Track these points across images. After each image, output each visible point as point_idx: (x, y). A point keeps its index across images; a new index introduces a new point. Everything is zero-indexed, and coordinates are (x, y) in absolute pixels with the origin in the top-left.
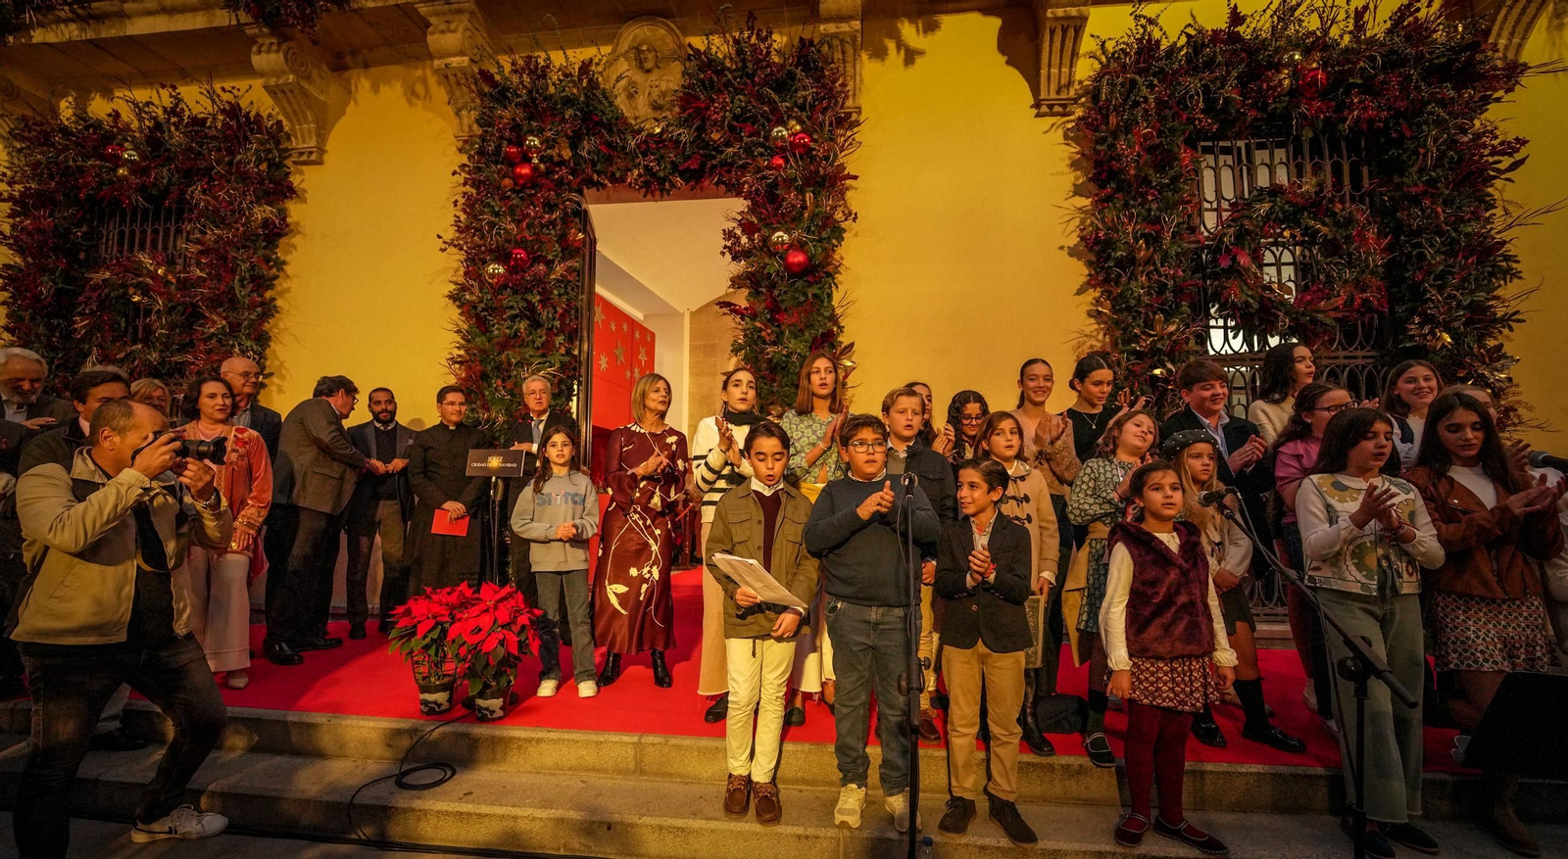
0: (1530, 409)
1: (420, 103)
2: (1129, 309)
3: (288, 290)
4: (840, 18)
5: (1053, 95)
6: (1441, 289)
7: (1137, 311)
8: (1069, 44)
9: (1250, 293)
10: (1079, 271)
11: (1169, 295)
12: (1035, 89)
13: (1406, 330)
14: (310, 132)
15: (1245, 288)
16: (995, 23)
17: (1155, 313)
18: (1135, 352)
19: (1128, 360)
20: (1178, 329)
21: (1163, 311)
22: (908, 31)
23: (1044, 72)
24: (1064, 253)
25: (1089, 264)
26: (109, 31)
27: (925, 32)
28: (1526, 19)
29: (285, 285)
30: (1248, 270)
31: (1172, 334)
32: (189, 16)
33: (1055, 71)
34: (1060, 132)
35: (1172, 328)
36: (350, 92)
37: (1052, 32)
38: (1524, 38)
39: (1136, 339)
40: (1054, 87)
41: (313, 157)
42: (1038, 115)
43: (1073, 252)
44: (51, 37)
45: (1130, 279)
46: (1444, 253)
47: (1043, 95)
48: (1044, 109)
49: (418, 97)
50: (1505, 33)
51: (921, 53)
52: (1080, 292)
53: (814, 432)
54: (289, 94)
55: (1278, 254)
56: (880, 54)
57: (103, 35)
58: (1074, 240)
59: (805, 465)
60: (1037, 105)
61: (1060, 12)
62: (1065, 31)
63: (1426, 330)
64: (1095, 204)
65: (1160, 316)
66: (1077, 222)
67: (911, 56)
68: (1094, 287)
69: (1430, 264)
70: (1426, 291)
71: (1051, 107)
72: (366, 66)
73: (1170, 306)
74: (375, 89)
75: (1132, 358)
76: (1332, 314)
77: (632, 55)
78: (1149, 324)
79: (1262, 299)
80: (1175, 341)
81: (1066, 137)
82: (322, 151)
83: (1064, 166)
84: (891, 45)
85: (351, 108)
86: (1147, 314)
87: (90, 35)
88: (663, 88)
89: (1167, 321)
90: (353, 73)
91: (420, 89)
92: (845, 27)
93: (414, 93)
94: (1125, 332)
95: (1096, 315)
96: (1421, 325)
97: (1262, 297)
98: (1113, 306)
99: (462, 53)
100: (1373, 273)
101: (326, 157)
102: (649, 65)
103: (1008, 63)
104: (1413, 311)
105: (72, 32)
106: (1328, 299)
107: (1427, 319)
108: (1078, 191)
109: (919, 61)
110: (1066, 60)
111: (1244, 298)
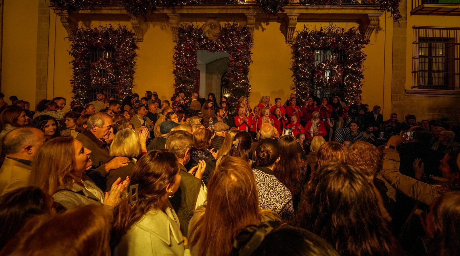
0: (363, 101)
1: (164, 31)
3: (137, 68)
4: (251, 24)
5: (289, 40)
8: (292, 31)
10: (292, 73)
14: (140, 36)
16: (279, 24)
22: (263, 24)
23: (288, 36)
24: (289, 69)
25: (293, 72)
26: (97, 12)
27: (266, 25)
29: (136, 67)
32: (116, 11)
33: (289, 35)
34: (290, 47)
36: (148, 27)
37: (289, 29)
38: (370, 35)
40: (289, 38)
41: (141, 41)
42: (286, 43)
43: (291, 69)
44: (84, 12)
47: (287, 40)
48: (287, 42)
49: (164, 29)
50: (367, 34)
51: (266, 29)
52: (292, 77)
54: (137, 28)
56: (258, 29)
57: (96, 13)
58: (291, 67)
60: (286, 41)
61: (291, 26)
62: (292, 29)
64: (295, 61)
66: (292, 64)
67: (263, 29)
68: (294, 76)
71: (289, 42)
72: (152, 21)
74: (154, 26)
77: (209, 25)
81: (291, 47)
82: (143, 39)
83: (290, 53)
84: (260, 27)
85: (148, 30)
87: (93, 13)
88: (215, 32)
90: (149, 22)
91: (164, 27)
92: (252, 26)
93: (162, 28)
95: (294, 81)
98: (297, 80)
102: (213, 28)
103: (281, 32)
105: (89, 12)
108: (293, 58)
109: (265, 31)
110: (292, 34)
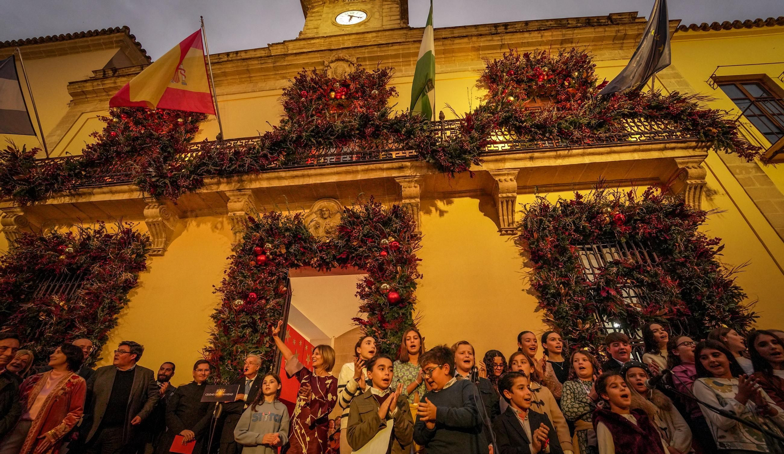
1: (218, 231)
2: (563, 318)
3: (126, 314)
4: (411, 198)
5: (506, 227)
6: (712, 303)
7: (567, 319)
8: (510, 207)
9: (621, 308)
10: (534, 301)
11: (581, 310)
12: (498, 225)
13: (704, 324)
14: (161, 242)
15: (618, 306)
16: (477, 201)
17: (577, 319)
18: (571, 339)
19: (569, 344)
20: (590, 327)
21: (580, 318)
22: (440, 204)
23: (501, 218)
24: (525, 292)
25: (538, 297)
26: (82, 200)
27: (447, 204)
28: (697, 196)
29: (125, 312)
30: (616, 298)
31: (587, 329)
32: (121, 194)
33: (505, 217)
34: (513, 241)
35: (587, 326)
36: (186, 227)
37: (502, 203)
38: (699, 203)
39: (570, 332)
40: (506, 224)
41: (160, 253)
42: (501, 235)
43: (529, 292)
44: (55, 202)
45: (560, 303)
46: (706, 287)
47: (502, 226)
48: (503, 232)
49: (217, 229)
50: (691, 201)
51: (446, 212)
52: (536, 311)
53: (411, 373)
54: (157, 226)
55: (627, 291)
56: (428, 212)
57: (79, 201)
58: (528, 287)
59: (406, 393)
60: (500, 231)
61: (504, 195)
62: (507, 202)
63: (714, 323)
64: (535, 270)
65: (579, 321)
66: (528, 279)
67: (442, 213)
68: (543, 308)
69: (702, 292)
70: (705, 305)
71: (507, 231)
72: (196, 216)
73: (583, 315)
74: (198, 225)
75: (570, 342)
76: (665, 317)
77: (319, 213)
78: (575, 325)
79: (627, 311)
80: (590, 333)
81: (515, 243)
82: (165, 250)
83: (517, 255)
84: (433, 209)
85: (184, 233)
86: (573, 321)
87: (74, 201)
88: (332, 225)
89: (584, 323)
90: (189, 220)
91: (219, 226)
92: (413, 201)
93: (216, 227)
94: (564, 329)
95: (547, 321)
96: (710, 321)
97: (627, 310)
98: (555, 317)
99: (242, 210)
100: (676, 297)
101: (166, 253)
102: (325, 216)
103: (484, 215)
104: (703, 315)
105: (67, 200)
106: (660, 310)
107: (712, 318)
108: (526, 265)
109: (445, 215)
110: (510, 213)
111: (619, 311)
